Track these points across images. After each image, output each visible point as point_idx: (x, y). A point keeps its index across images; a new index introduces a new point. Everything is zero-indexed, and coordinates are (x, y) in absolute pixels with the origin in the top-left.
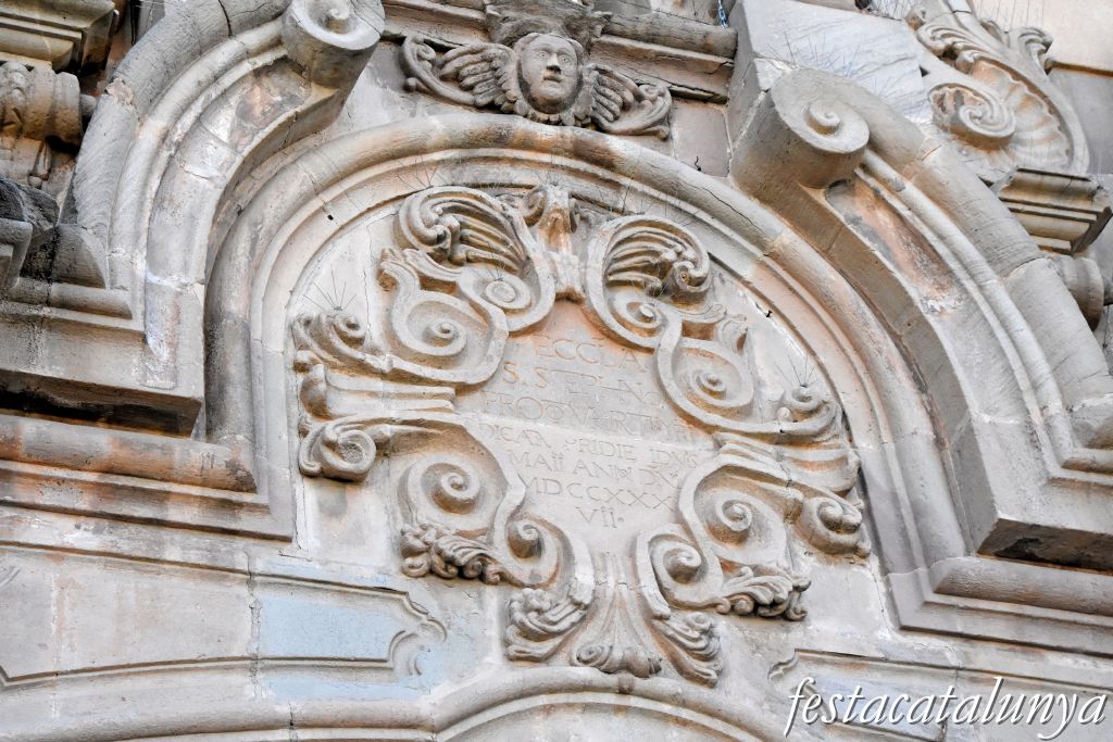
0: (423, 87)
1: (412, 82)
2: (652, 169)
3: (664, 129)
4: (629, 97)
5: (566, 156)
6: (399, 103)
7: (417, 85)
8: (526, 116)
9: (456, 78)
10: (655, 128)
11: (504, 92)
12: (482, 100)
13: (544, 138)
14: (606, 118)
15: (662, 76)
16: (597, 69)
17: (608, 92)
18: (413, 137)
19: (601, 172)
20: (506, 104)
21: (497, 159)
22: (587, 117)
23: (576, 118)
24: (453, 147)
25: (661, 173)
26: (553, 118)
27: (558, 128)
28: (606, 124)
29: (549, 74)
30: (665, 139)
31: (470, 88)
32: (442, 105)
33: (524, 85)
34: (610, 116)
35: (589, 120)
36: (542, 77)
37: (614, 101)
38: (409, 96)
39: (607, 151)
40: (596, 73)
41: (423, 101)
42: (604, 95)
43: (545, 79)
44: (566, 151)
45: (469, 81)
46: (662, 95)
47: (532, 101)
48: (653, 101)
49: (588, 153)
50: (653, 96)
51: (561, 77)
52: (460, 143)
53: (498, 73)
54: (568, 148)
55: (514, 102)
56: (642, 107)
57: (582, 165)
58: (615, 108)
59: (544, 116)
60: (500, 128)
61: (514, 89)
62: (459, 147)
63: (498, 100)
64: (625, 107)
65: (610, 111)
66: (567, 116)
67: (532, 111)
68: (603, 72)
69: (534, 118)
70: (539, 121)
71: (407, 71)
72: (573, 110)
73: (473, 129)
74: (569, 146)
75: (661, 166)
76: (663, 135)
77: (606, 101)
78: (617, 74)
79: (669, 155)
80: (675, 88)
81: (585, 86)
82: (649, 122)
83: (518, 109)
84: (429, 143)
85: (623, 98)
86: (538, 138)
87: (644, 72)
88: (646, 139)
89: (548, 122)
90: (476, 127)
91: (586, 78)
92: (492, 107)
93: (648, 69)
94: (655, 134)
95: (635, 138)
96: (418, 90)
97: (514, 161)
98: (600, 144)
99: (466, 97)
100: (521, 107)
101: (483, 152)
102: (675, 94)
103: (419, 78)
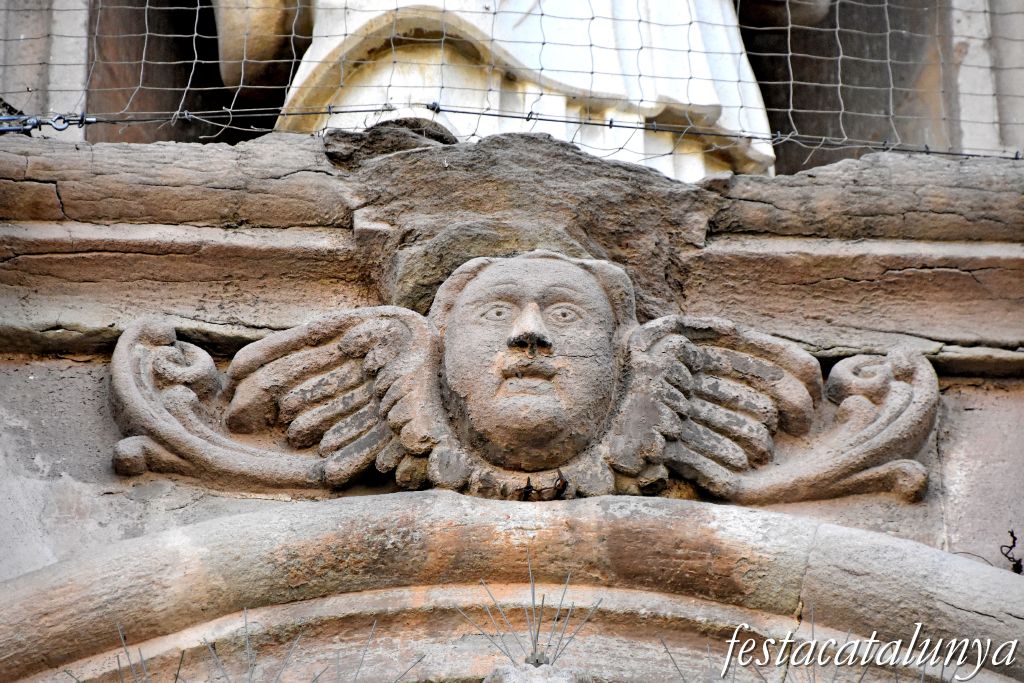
0: (166, 456)
1: (130, 447)
2: (850, 581)
3: (911, 470)
4: (795, 393)
5: (596, 582)
6: (95, 510)
7: (148, 454)
8: (464, 488)
9: (271, 419)
10: (881, 470)
11: (397, 429)
12: (340, 466)
13: (516, 539)
14: (723, 462)
15: (913, 325)
16: (681, 329)
17: (728, 387)
18: (101, 592)
19: (700, 611)
20: (406, 464)
21: (385, 621)
22: (649, 462)
23: (617, 471)
24: (240, 604)
25: (874, 587)
26: (544, 480)
27: (558, 504)
28: (720, 476)
29: (514, 359)
30: (920, 496)
31: (310, 440)
32: (227, 498)
33: (451, 402)
34: (734, 452)
35: (662, 472)
36: (494, 370)
37: (749, 411)
38: (128, 487)
39: (712, 548)
40: (677, 340)
41: (169, 494)
42: (717, 400)
43: (507, 375)
44: (592, 566)
45: (305, 421)
46: (907, 375)
47: (479, 442)
48: (877, 396)
49: (654, 565)
50: (875, 381)
51: (554, 363)
52: (260, 591)
53: (379, 384)
54: (593, 555)
55: (427, 454)
56: (840, 418)
57: (645, 601)
58: (751, 428)
59: (515, 480)
60: (379, 531)
61: (420, 417)
62: (263, 602)
63: (384, 460)
64: (788, 425)
65: (737, 439)
66: (588, 469)
67: (482, 470)
68: (708, 335)
69: (487, 490)
70: (504, 495)
71: (124, 421)
72: (604, 449)
73: (294, 544)
74: (598, 551)
75: (876, 567)
76: (907, 486)
77: (720, 415)
78: (756, 335)
79: (927, 539)
80: (953, 352)
81: (639, 379)
82: (857, 453)
83: (435, 472)
84: (161, 604)
85: (776, 399)
86: (499, 543)
87: (855, 321)
88: (857, 505)
89: (526, 494)
90: (307, 537)
91: (639, 357)
92: (371, 479)
93: (866, 311)
94: (885, 485)
95: (825, 504)
96: (154, 466)
97: (437, 618)
98: (689, 535)
99: (300, 464)
100: (445, 464)
101: (337, 606)
102: (945, 369)
103: (153, 434)
